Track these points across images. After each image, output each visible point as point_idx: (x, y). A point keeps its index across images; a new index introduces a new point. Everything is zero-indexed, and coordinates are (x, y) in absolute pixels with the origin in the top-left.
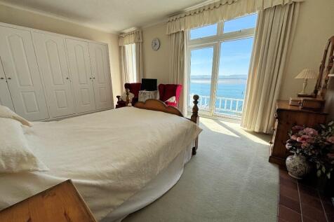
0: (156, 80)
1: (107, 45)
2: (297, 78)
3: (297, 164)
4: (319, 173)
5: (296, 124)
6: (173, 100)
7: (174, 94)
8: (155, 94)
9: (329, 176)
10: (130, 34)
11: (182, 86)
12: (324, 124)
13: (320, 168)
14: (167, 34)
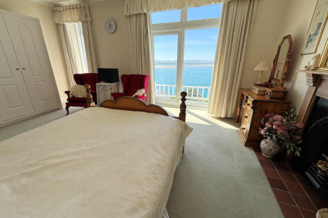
0: (117, 70)
1: (37, 21)
2: (255, 69)
3: (272, 146)
4: (289, 152)
5: (266, 112)
6: (141, 92)
7: (142, 86)
8: (118, 87)
9: (298, 154)
10: (71, 8)
11: (149, 77)
12: (287, 111)
13: (289, 148)
14: (125, 14)
